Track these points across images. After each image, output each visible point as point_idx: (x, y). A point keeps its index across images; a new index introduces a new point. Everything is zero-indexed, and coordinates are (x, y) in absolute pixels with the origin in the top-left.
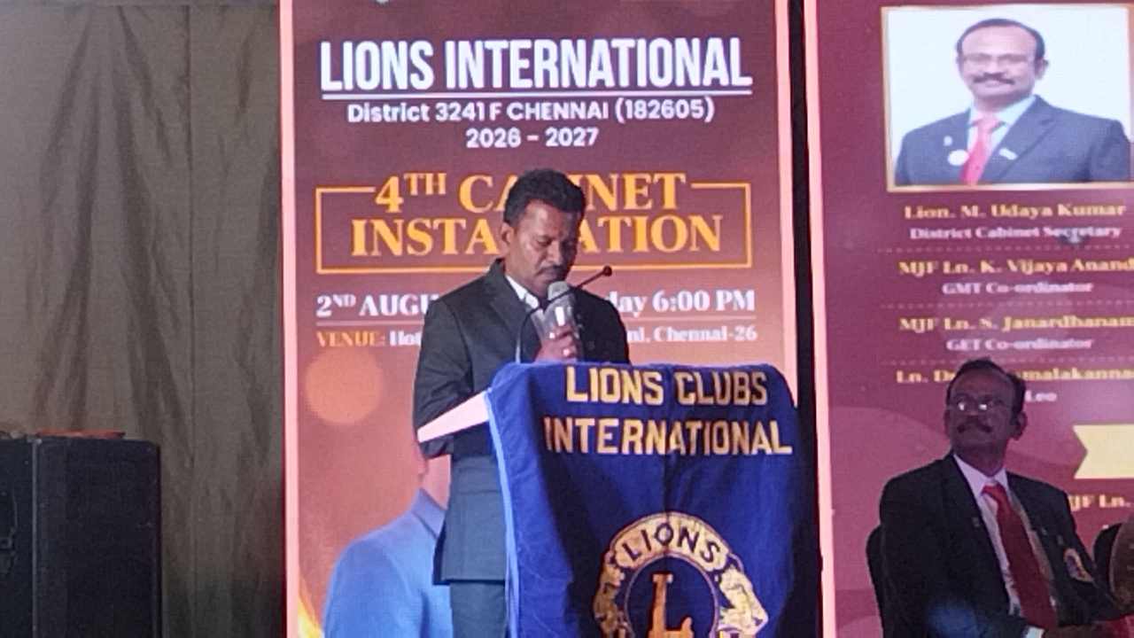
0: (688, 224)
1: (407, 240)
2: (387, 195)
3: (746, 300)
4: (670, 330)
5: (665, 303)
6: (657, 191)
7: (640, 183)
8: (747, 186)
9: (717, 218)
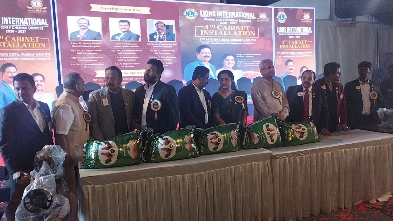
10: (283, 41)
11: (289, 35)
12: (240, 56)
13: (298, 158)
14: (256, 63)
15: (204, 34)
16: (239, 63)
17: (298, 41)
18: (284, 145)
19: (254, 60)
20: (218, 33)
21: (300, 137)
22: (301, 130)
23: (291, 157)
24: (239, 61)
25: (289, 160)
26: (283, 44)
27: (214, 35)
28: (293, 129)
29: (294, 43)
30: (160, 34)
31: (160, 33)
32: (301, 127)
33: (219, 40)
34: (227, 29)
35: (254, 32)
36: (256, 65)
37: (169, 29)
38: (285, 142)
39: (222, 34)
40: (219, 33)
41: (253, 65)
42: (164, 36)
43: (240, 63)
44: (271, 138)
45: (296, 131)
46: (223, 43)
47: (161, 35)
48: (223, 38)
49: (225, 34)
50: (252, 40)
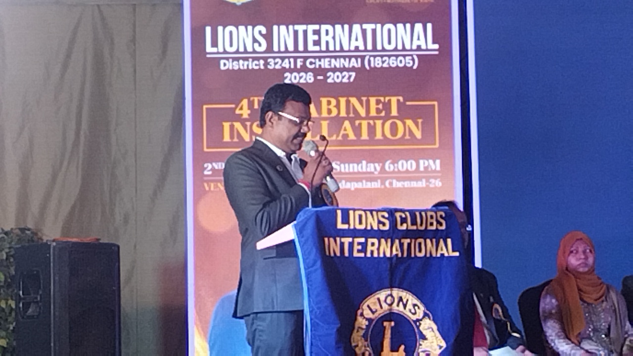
0: (404, 124)
1: (252, 133)
2: (241, 109)
3: (436, 165)
4: (394, 181)
5: (392, 166)
6: (387, 106)
7: (378, 102)
8: (436, 103)
9: (420, 121)
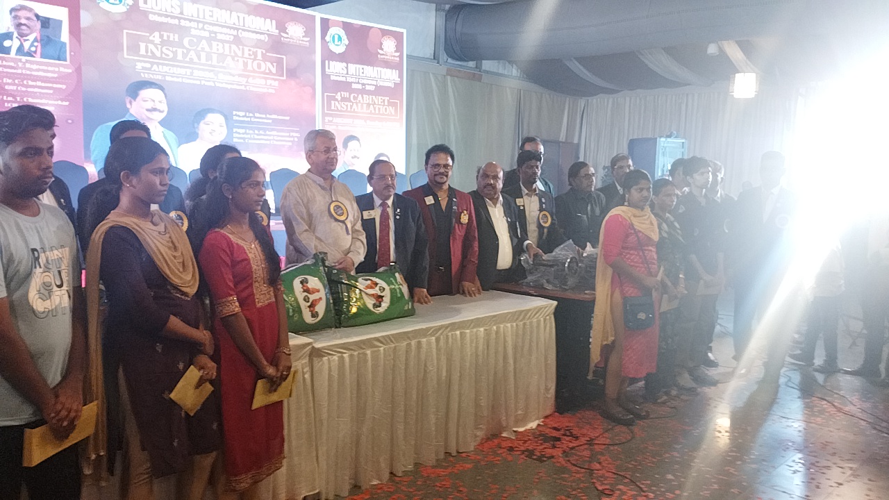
10: (339, 94)
11: (352, 82)
12: (239, 116)
13: (368, 352)
14: (278, 136)
15: (149, 54)
16: (236, 132)
17: (371, 97)
18: (340, 324)
19: (273, 130)
20: (185, 55)
21: (375, 306)
22: (376, 291)
23: (355, 351)
24: (239, 127)
25: (351, 356)
26: (339, 99)
27: (174, 59)
28: (360, 290)
29: (362, 101)
30: (22, 37)
31: (21, 35)
32: (376, 284)
33: (189, 73)
34: (207, 49)
35: (275, 64)
36: (277, 141)
37: (51, 29)
38: (342, 318)
39: (196, 60)
40: (189, 56)
41: (270, 140)
42: (36, 44)
43: (239, 133)
44: (312, 309)
45: (367, 294)
46: (198, 82)
47: (25, 40)
48: (199, 69)
49: (203, 60)
50: (269, 82)
